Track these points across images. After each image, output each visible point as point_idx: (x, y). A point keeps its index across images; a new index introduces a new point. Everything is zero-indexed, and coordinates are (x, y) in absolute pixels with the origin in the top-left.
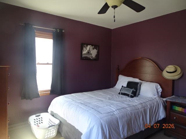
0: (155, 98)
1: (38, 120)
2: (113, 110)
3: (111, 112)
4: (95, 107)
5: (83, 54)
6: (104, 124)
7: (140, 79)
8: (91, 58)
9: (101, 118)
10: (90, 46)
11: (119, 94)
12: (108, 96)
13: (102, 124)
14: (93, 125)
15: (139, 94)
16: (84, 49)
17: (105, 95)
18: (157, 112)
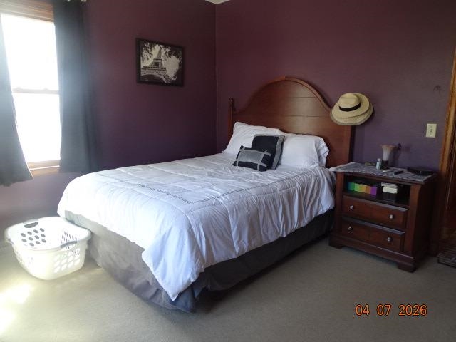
0: (313, 170)
1: (32, 236)
2: (217, 195)
3: (212, 199)
4: (175, 192)
5: (142, 67)
6: (194, 222)
7: (282, 130)
8: (164, 80)
9: (188, 212)
10: (161, 46)
11: (235, 164)
12: (209, 170)
13: (190, 223)
14: (169, 228)
15: (279, 164)
16: (145, 53)
17: (200, 168)
18: (316, 198)
